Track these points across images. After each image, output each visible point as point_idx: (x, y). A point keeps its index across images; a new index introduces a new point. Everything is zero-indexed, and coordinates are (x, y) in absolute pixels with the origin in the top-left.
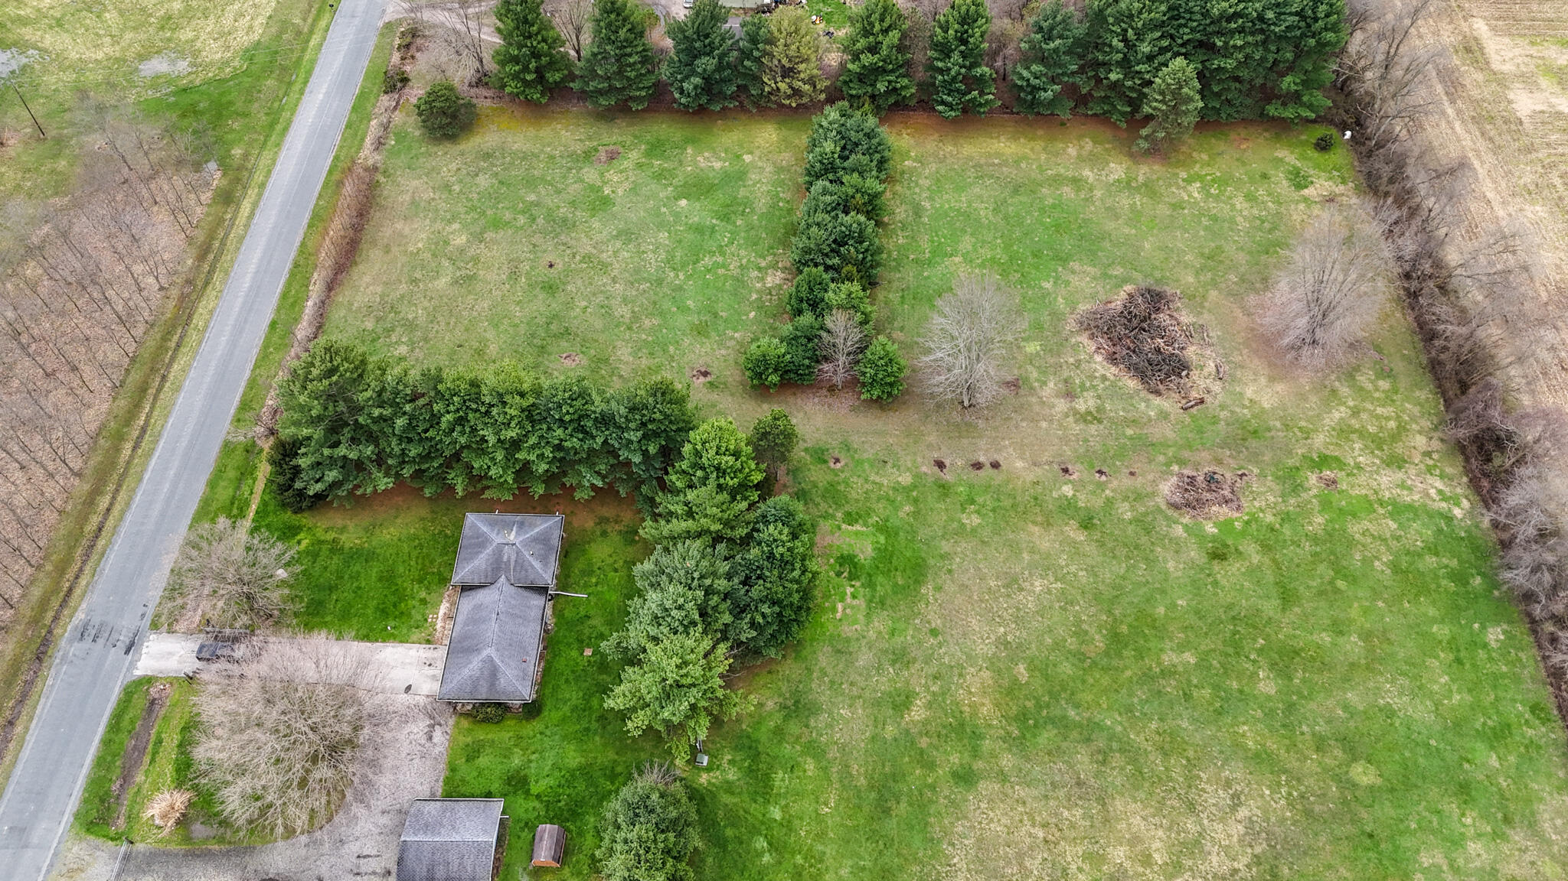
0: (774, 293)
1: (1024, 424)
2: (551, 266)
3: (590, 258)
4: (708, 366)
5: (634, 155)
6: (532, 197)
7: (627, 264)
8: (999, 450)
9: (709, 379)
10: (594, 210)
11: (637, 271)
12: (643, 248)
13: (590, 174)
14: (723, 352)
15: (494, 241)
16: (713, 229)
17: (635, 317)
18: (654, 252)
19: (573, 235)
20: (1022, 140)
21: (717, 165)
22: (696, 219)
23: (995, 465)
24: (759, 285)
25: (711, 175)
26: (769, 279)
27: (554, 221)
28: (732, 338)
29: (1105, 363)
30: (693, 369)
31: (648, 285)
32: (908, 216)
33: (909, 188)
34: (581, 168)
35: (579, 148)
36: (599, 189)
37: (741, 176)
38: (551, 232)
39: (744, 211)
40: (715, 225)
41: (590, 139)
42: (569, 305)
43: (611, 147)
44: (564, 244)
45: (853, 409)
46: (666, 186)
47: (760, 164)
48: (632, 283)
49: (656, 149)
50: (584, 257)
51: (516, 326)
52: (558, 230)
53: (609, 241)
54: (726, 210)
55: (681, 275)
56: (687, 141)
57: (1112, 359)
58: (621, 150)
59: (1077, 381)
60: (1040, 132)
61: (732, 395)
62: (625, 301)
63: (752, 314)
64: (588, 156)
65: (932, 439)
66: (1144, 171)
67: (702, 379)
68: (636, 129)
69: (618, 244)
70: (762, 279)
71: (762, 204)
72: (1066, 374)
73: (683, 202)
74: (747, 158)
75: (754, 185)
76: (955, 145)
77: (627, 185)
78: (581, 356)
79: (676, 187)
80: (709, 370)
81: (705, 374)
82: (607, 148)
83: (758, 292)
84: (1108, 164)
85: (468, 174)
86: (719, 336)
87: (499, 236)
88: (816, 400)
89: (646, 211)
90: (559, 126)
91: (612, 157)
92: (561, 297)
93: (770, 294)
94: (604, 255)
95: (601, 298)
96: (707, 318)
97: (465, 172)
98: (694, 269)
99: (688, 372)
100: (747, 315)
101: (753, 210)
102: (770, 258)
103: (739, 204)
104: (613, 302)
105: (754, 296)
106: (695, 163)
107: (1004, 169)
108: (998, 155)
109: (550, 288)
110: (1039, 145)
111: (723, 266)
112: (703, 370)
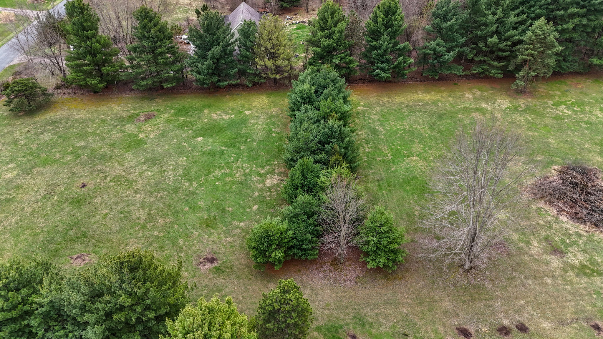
0: (273, 190)
1: (530, 282)
2: (84, 186)
3: (118, 178)
4: (215, 253)
5: (166, 116)
6: (82, 144)
7: (150, 180)
8: (518, 311)
9: (215, 264)
10: (129, 148)
11: (156, 184)
12: (164, 169)
13: (130, 128)
14: (230, 239)
15: (39, 173)
16: (222, 153)
17: (150, 218)
18: (174, 170)
19: (108, 164)
20: (433, 93)
21: (226, 117)
22: (209, 148)
23: (522, 328)
24: (260, 186)
25: (221, 123)
26: (268, 181)
27: (95, 157)
28: (237, 227)
29: (571, 222)
30: (200, 257)
31: (166, 193)
32: (368, 135)
33: (365, 121)
34: (124, 125)
35: (125, 115)
36: (136, 135)
37: (244, 122)
38: (90, 164)
39: (246, 141)
40: (224, 150)
41: (135, 109)
42: (91, 214)
43: (149, 113)
44: (98, 171)
45: (358, 281)
46: (187, 131)
47: (257, 115)
48: (151, 193)
49: (183, 111)
50: (114, 178)
51: (37, 235)
52: (96, 162)
53: (137, 166)
54: (233, 141)
55: (195, 185)
56: (204, 107)
57: (576, 217)
58: (156, 113)
59: (557, 239)
60: (442, 89)
61: (238, 277)
62: (143, 206)
63: (255, 207)
64: (131, 118)
65: (446, 304)
66: (522, 102)
67: (208, 266)
68: (169, 103)
69: (144, 167)
70: (263, 182)
71: (260, 135)
72: (543, 234)
73: (200, 139)
74: (247, 112)
75: (253, 125)
76: (389, 98)
77: (157, 132)
78: (92, 255)
79: (195, 131)
80: (217, 256)
81: (212, 260)
82: (146, 113)
83: (260, 190)
84: (496, 100)
85: (35, 134)
86: (226, 226)
87: (45, 170)
88: (321, 275)
89: (171, 145)
90: (114, 105)
91: (149, 117)
92: (86, 208)
93: (270, 191)
94: (132, 176)
95: (122, 205)
96: (216, 213)
97: (33, 132)
98: (206, 180)
99: (194, 260)
100: (251, 208)
101: (253, 140)
102: (267, 168)
103: (243, 137)
104: (132, 208)
105: (256, 194)
106: (210, 117)
107: (428, 107)
108: (420, 100)
109: (78, 202)
110: (445, 95)
111: (231, 175)
112: (210, 257)
